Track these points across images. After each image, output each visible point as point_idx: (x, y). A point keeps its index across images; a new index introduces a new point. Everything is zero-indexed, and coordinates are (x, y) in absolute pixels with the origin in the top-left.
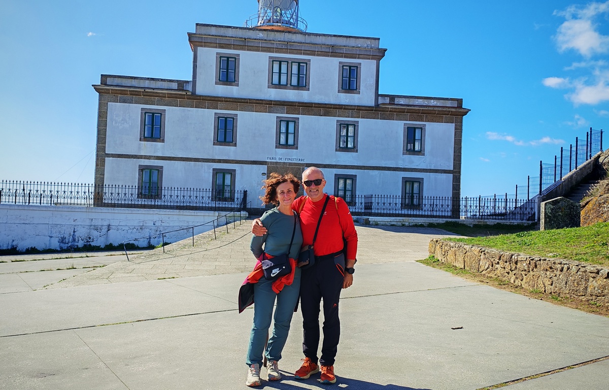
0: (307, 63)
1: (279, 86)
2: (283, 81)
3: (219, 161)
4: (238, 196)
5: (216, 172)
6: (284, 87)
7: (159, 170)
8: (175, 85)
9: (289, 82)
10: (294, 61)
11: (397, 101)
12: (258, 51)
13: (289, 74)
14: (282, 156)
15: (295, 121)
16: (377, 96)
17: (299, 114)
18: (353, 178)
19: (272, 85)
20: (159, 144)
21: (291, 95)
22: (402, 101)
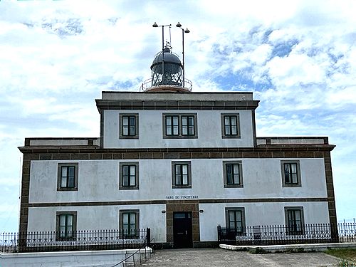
0: (194, 116)
1: (172, 136)
2: (176, 132)
4: (143, 234)
5: (123, 213)
6: (177, 137)
7: (74, 214)
8: (85, 143)
9: (180, 133)
10: (183, 115)
11: (273, 142)
12: (154, 109)
13: (180, 127)
14: (179, 194)
15: (188, 164)
16: (256, 138)
17: (190, 158)
18: (241, 211)
19: (166, 136)
20: (74, 192)
21: (183, 143)
22: (277, 142)
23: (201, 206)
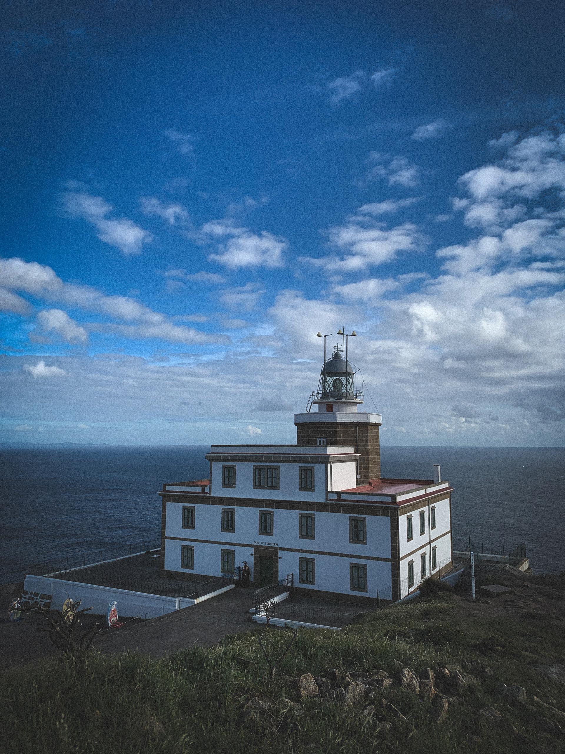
0: (277, 468)
1: (260, 487)
3: (225, 544)
5: (223, 552)
6: (263, 487)
7: (192, 549)
8: (200, 490)
9: (266, 484)
10: (269, 468)
12: (246, 462)
13: (266, 478)
14: (265, 540)
16: (327, 492)
17: (272, 508)
18: (312, 561)
19: (256, 486)
20: (192, 531)
21: (267, 494)
23: (281, 553)
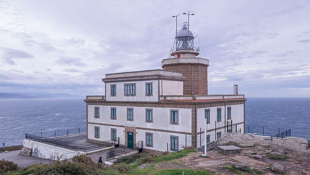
0: (135, 84)
3: (112, 125)
4: (117, 139)
5: (112, 130)
7: (99, 128)
8: (101, 98)
12: (121, 82)
13: (130, 90)
14: (129, 124)
15: (132, 109)
16: (159, 96)
21: (131, 99)
22: (169, 98)
23: (137, 130)
